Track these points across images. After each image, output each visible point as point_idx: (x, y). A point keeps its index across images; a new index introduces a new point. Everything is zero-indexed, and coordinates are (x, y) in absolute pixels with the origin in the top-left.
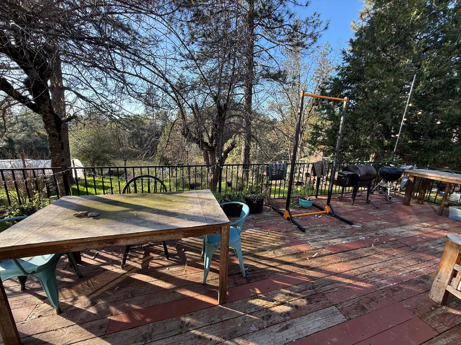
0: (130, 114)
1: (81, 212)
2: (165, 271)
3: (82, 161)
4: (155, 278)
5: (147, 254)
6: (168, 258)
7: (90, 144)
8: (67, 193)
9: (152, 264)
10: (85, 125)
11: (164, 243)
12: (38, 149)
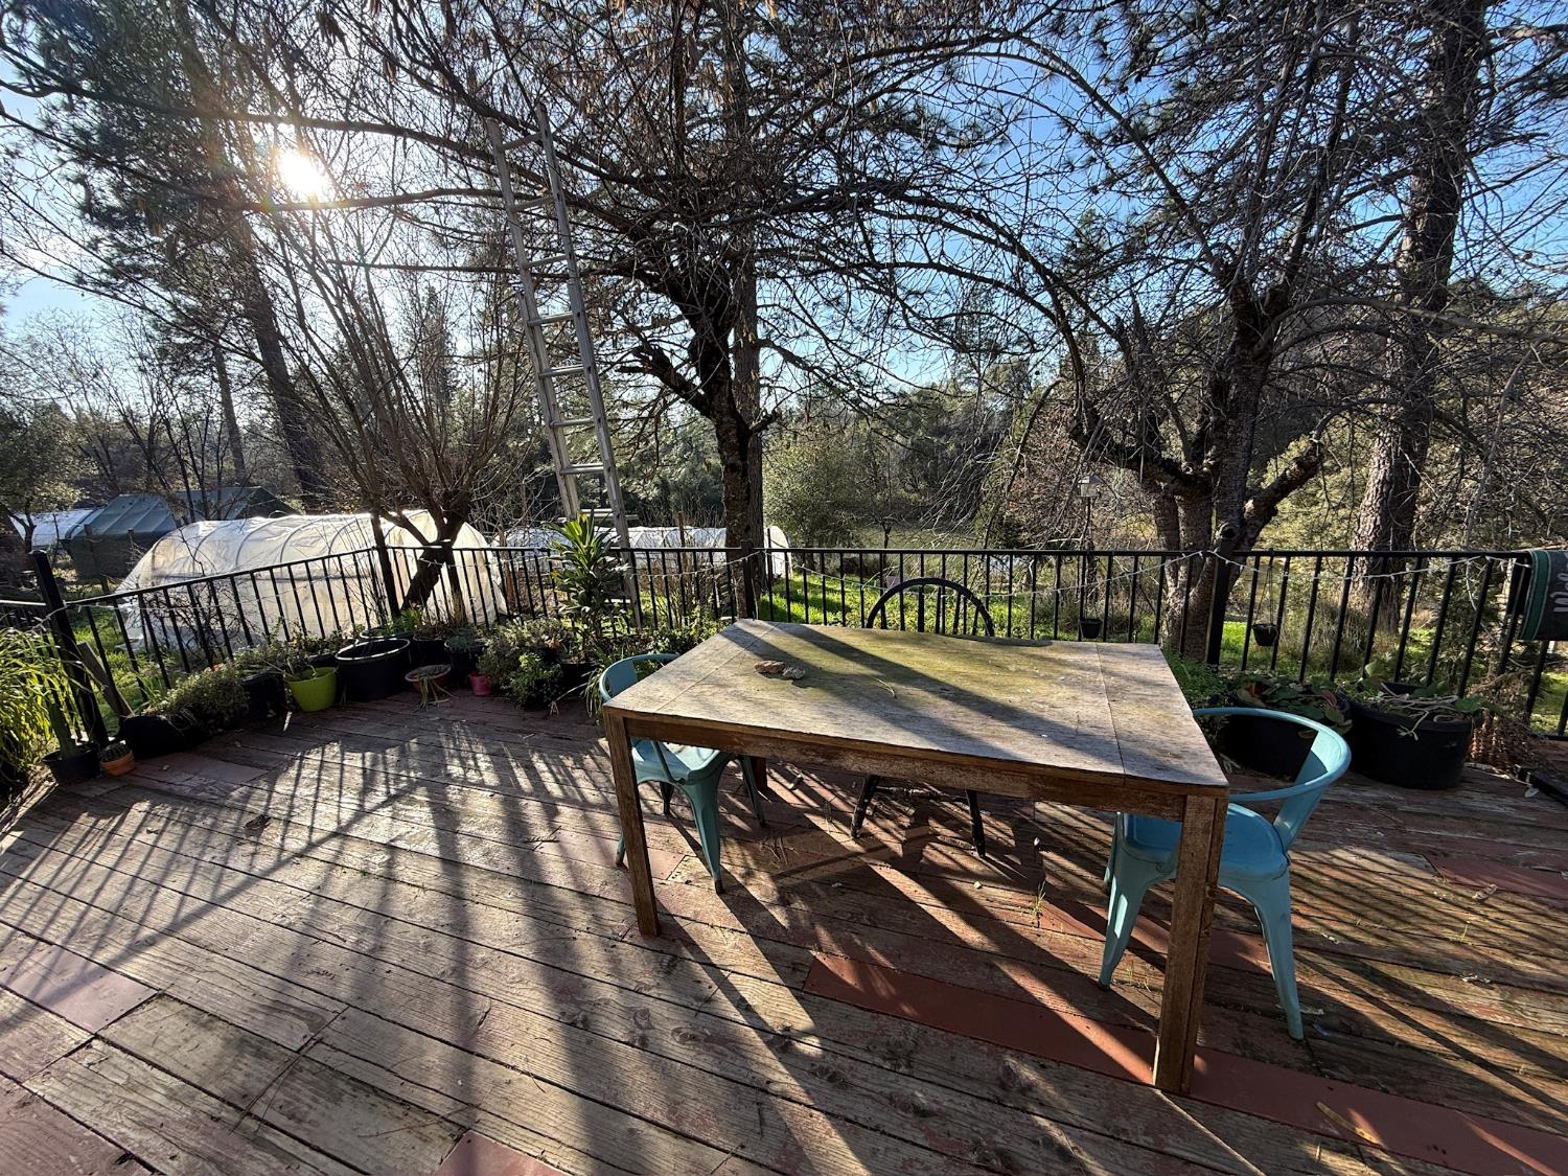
0: (908, 389)
1: (769, 663)
2: (971, 888)
3: (786, 531)
4: (938, 897)
5: (920, 820)
6: (981, 853)
7: (805, 486)
8: (749, 613)
9: (935, 855)
10: (795, 434)
11: (974, 799)
12: (707, 502)
